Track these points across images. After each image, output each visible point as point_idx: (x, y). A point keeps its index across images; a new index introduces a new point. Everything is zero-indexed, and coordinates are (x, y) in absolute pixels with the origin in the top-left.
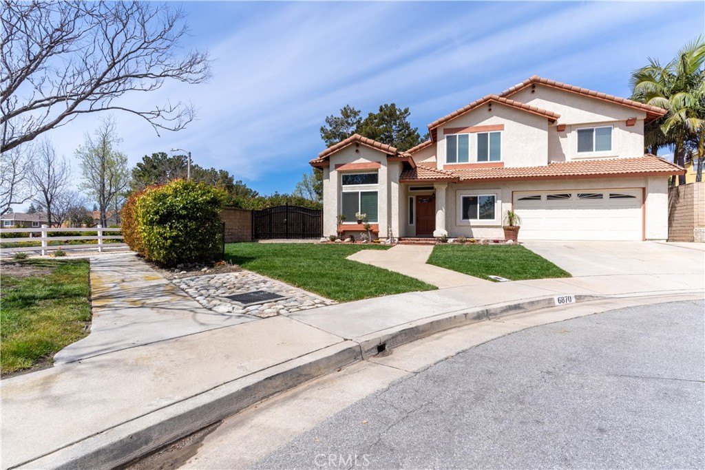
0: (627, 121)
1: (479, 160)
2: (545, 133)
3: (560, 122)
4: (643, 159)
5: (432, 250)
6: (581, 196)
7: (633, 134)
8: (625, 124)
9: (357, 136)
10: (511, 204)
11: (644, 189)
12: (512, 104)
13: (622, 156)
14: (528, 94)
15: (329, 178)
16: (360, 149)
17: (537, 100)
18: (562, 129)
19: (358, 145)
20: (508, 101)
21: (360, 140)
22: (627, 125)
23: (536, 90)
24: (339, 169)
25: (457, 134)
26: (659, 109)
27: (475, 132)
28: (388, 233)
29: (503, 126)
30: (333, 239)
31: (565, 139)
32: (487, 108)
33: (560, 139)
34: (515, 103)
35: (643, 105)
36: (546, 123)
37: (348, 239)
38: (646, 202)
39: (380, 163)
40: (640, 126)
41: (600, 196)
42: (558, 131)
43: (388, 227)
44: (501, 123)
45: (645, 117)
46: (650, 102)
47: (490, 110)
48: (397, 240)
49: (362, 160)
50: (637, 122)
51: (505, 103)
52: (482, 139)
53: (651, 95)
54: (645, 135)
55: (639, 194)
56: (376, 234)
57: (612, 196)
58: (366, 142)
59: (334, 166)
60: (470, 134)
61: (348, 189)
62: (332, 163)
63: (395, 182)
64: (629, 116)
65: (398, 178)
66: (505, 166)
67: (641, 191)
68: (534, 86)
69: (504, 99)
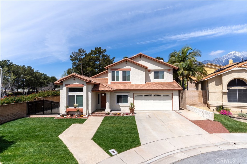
0: (168, 70)
1: (123, 81)
2: (144, 73)
3: (149, 69)
4: (173, 83)
5: (104, 118)
6: (155, 95)
7: (170, 74)
8: (167, 70)
9: (74, 74)
10: (133, 98)
11: (172, 94)
12: (133, 62)
13: (167, 81)
14: (139, 59)
15: (62, 90)
16: (75, 79)
17: (142, 61)
18: (149, 71)
19: (74, 77)
20: (132, 61)
21: (75, 76)
22: (168, 71)
23: (141, 57)
24: (67, 86)
25: (115, 71)
26: (176, 67)
27: (121, 71)
28: (87, 112)
29: (131, 69)
30: (63, 115)
31: (150, 74)
32: (125, 62)
33: (149, 74)
34: (134, 62)
35: (172, 65)
36: (144, 70)
37: (69, 116)
38: (173, 98)
39: (83, 84)
40: (172, 71)
41: (160, 95)
42: (148, 71)
43: (87, 110)
44: (130, 68)
45: (173, 69)
46: (174, 64)
47: (126, 63)
48: (90, 114)
49: (76, 83)
50: (171, 70)
51: (131, 61)
52: (124, 73)
53: (174, 62)
54: (173, 75)
55: (171, 95)
56: (82, 112)
57: (164, 96)
58: (77, 77)
59: (64, 85)
60: (120, 71)
61: (71, 94)
62: (64, 84)
63: (90, 92)
64: (168, 68)
65: (91, 90)
66: (132, 83)
67: (171, 94)
68: (140, 56)
69: (130, 60)
